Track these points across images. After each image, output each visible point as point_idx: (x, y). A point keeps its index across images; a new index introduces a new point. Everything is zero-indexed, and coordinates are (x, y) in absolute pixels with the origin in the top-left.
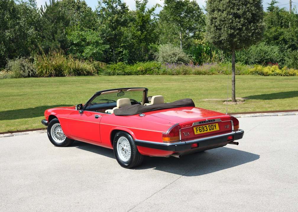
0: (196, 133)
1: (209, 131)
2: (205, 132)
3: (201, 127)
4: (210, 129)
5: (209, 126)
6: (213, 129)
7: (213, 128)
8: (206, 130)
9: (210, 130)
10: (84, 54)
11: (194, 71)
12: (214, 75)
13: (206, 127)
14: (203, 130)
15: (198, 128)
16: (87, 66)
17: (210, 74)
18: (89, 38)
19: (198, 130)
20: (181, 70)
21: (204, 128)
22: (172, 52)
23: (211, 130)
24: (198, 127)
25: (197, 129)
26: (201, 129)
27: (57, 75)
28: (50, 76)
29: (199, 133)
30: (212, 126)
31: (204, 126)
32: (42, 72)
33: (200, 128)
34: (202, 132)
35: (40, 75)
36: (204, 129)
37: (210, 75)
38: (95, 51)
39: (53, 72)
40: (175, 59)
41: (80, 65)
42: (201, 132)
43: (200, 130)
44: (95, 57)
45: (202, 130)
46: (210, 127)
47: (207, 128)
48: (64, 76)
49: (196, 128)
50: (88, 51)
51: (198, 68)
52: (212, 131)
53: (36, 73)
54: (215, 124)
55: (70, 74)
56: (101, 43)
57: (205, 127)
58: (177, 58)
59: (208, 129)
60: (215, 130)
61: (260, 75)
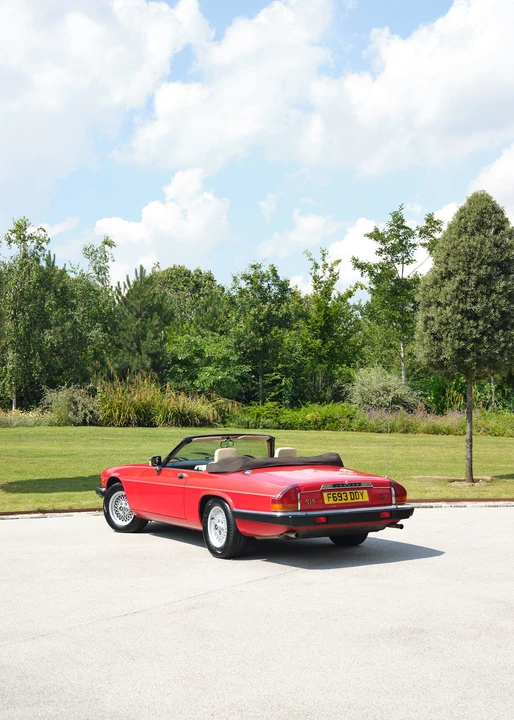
0: (326, 502)
1: (349, 500)
2: (343, 501)
3: (337, 493)
5: (350, 493)
6: (357, 499)
7: (358, 497)
8: (345, 499)
9: (352, 499)
10: (197, 383)
14: (340, 498)
15: (330, 494)
16: (201, 407)
18: (209, 351)
19: (330, 498)
23: (354, 499)
24: (332, 493)
25: (329, 496)
26: (336, 496)
27: (140, 424)
28: (128, 424)
29: (331, 501)
30: (357, 494)
31: (342, 493)
32: (111, 416)
34: (338, 502)
35: (108, 422)
38: (220, 377)
39: (133, 416)
41: (187, 404)
42: (336, 500)
43: (334, 497)
44: (219, 388)
45: (338, 498)
46: (352, 494)
47: (346, 496)
48: (155, 426)
49: (328, 494)
50: (207, 375)
52: (354, 501)
54: (361, 491)
55: (166, 422)
56: (233, 362)
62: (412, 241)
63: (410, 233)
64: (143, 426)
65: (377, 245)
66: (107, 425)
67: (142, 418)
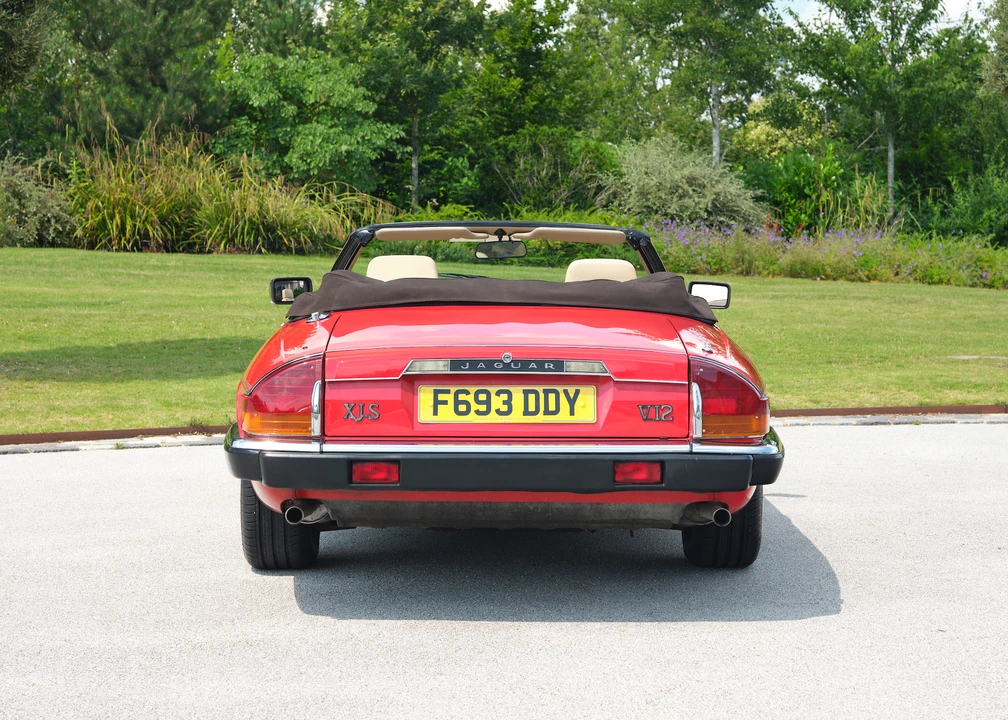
0: (425, 417)
1: (517, 416)
2: (493, 418)
3: (473, 389)
4: (532, 408)
5: (526, 393)
6: (547, 412)
7: (552, 407)
8: (498, 412)
9: (526, 412)
10: (292, 158)
11: (785, 260)
12: (874, 283)
13: (504, 397)
14: (483, 408)
15: (448, 392)
17: (861, 280)
18: (315, 89)
19: (445, 403)
20: (730, 255)
21: (493, 396)
22: (686, 172)
23: (536, 412)
24: (453, 389)
25: (441, 397)
26: (470, 398)
27: (169, 247)
28: (141, 244)
29: (447, 415)
30: (552, 397)
31: (493, 389)
32: (103, 225)
33: (462, 397)
34: (472, 418)
35: (94, 241)
36: (488, 402)
37: (859, 284)
38: (344, 148)
39: (155, 230)
40: (698, 203)
41: (270, 203)
42: (467, 412)
43: (457, 403)
44: (337, 174)
45: (475, 406)
46: (532, 397)
47: (508, 403)
48: (201, 251)
49: (436, 393)
50: (314, 143)
51: (802, 247)
52: (541, 418)
53: (73, 230)
54: (572, 390)
55: (234, 244)
56: (365, 116)
57: (498, 393)
58: (707, 201)
59: (512, 407)
60: (563, 416)
64: (174, 251)
66: (92, 246)
67: (172, 233)
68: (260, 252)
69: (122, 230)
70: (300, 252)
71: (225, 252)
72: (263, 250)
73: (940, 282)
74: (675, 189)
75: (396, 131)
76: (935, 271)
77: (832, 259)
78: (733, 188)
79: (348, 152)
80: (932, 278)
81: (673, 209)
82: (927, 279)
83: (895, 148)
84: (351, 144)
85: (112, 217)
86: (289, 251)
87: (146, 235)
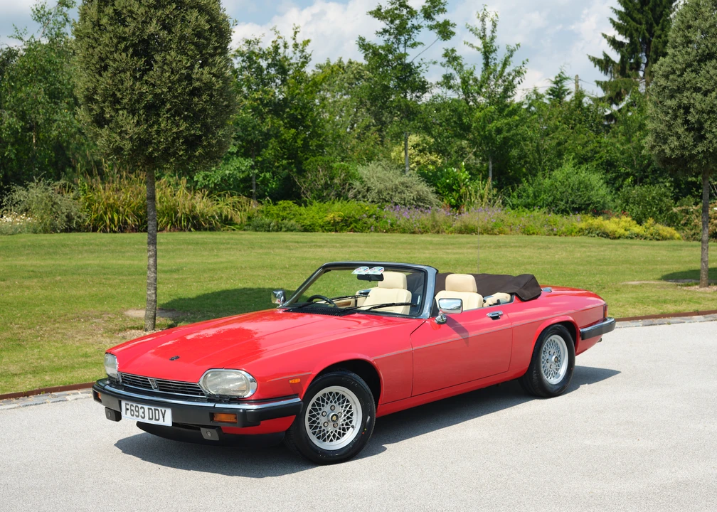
20: (429, 223)
28: (123, 228)
35: (97, 227)
38: (227, 172)
40: (409, 196)
58: (414, 194)
61: (602, 236)
62: (415, 22)
63: (412, 13)
65: (381, 25)
66: (95, 230)
67: (138, 221)
68: (190, 230)
69: (112, 220)
70: (212, 229)
71: (170, 231)
72: (192, 229)
73: (534, 233)
74: (396, 189)
75: (250, 162)
76: (530, 228)
77: (480, 224)
78: (424, 188)
79: (229, 174)
80: (529, 231)
81: (396, 199)
82: (527, 232)
83: (493, 163)
84: (231, 170)
85: (106, 213)
86: (205, 230)
87: (126, 223)
